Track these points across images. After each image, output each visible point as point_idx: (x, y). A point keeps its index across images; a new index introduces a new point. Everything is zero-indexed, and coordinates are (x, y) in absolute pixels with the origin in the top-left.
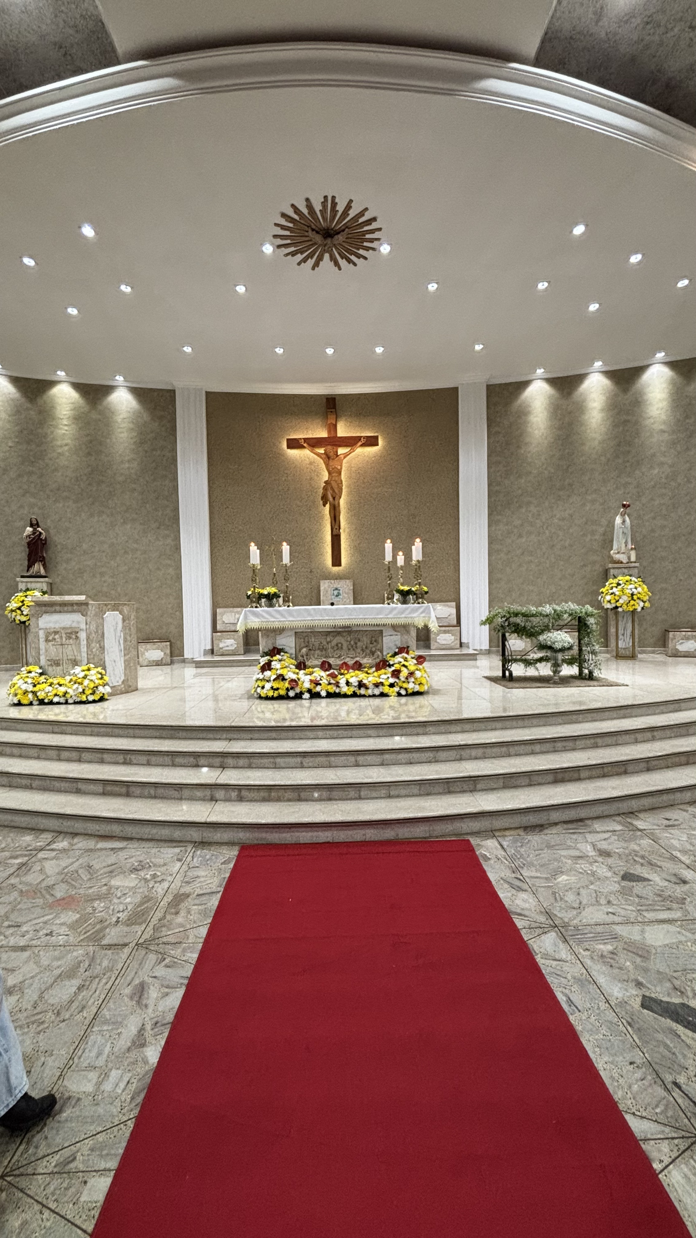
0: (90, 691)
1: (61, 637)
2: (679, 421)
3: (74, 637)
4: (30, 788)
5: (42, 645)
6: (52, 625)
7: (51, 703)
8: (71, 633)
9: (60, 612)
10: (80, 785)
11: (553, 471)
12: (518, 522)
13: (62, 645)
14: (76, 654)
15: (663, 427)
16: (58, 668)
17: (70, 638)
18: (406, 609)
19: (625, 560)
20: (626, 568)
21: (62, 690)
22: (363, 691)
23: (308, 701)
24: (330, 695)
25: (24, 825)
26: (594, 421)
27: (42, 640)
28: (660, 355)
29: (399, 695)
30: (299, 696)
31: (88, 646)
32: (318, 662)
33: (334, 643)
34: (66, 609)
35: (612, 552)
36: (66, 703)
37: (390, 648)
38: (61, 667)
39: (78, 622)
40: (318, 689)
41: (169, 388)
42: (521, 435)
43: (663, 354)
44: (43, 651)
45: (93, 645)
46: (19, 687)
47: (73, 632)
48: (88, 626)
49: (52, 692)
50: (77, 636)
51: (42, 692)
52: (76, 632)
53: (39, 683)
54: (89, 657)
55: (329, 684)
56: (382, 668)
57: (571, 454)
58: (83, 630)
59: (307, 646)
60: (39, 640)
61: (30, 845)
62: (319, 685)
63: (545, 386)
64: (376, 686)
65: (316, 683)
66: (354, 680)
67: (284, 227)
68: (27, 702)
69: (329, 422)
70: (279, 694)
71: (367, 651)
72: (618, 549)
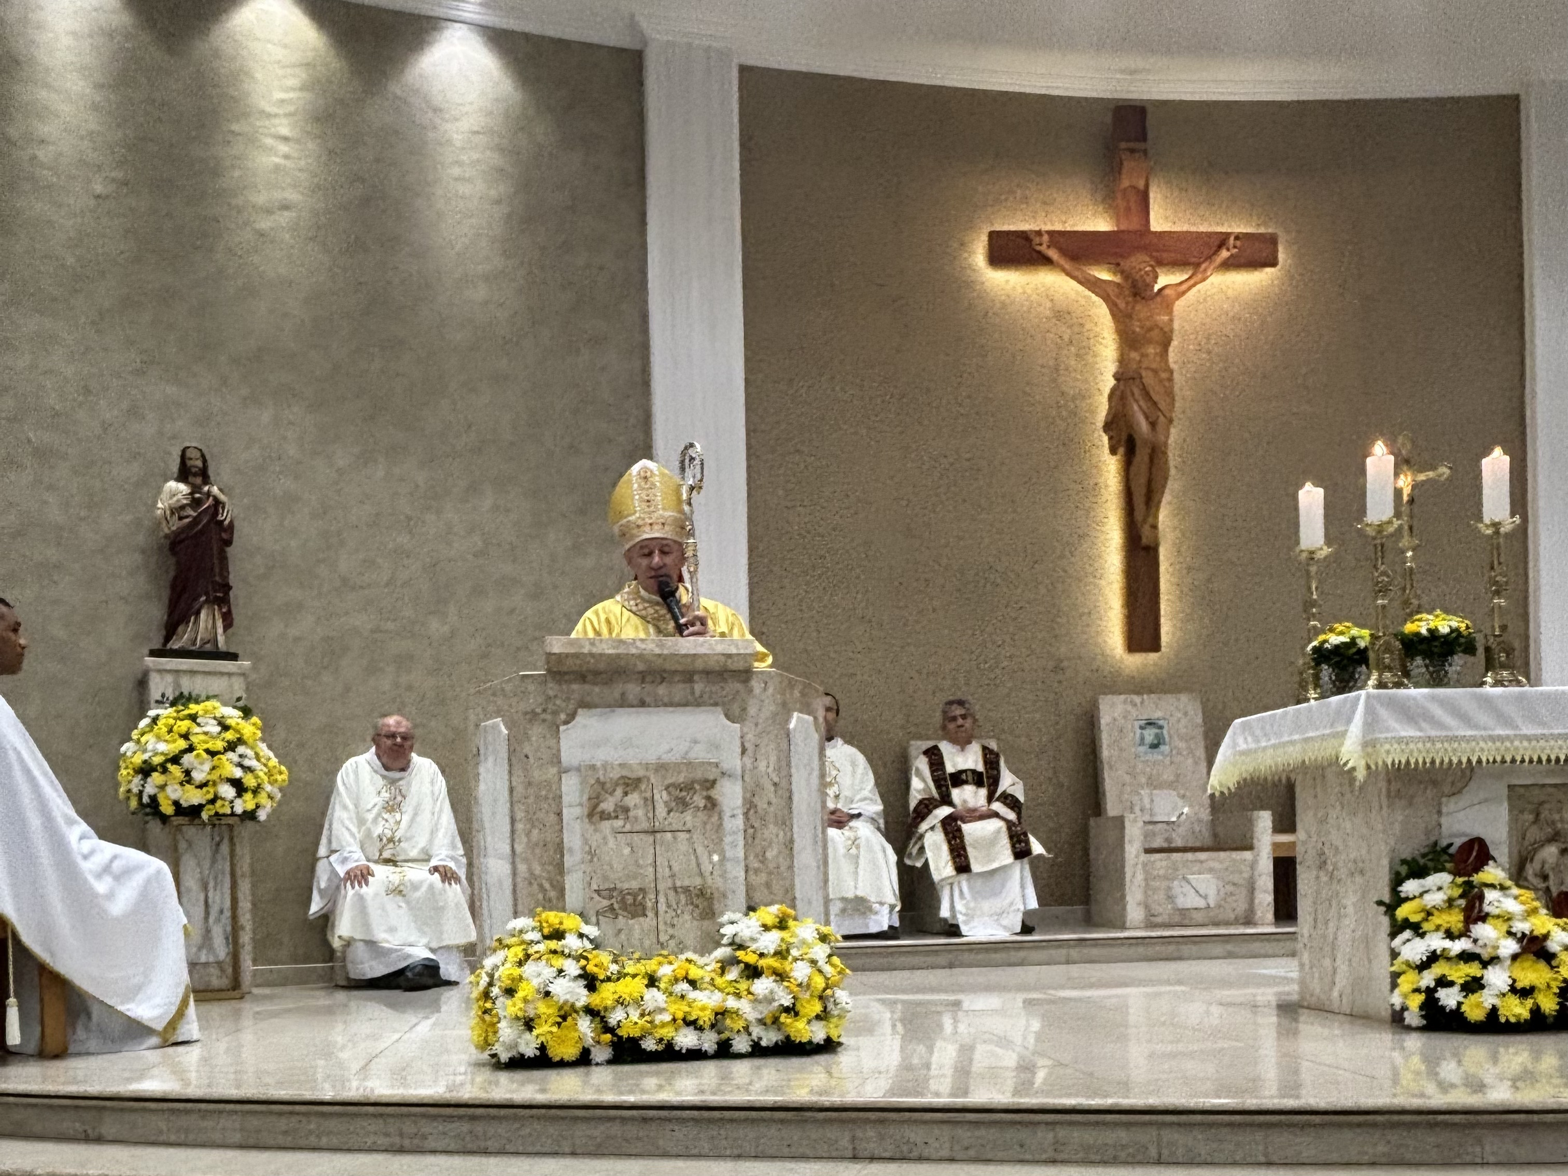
0: (817, 1008)
1: (650, 802)
3: (699, 800)
5: (574, 834)
6: (614, 755)
7: (669, 1054)
8: (690, 786)
9: (646, 705)
13: (653, 832)
14: (706, 866)
16: (637, 925)
17: (683, 804)
27: (572, 815)
31: (751, 834)
34: (666, 692)
38: (648, 921)
39: (715, 746)
44: (578, 856)
45: (767, 834)
46: (538, 992)
47: (693, 782)
48: (748, 761)
49: (661, 1010)
50: (709, 798)
51: (631, 1010)
52: (707, 781)
53: (609, 979)
54: (754, 879)
58: (732, 776)
60: (560, 814)
68: (570, 1051)
69: (1125, 183)
70: (1538, 1011)
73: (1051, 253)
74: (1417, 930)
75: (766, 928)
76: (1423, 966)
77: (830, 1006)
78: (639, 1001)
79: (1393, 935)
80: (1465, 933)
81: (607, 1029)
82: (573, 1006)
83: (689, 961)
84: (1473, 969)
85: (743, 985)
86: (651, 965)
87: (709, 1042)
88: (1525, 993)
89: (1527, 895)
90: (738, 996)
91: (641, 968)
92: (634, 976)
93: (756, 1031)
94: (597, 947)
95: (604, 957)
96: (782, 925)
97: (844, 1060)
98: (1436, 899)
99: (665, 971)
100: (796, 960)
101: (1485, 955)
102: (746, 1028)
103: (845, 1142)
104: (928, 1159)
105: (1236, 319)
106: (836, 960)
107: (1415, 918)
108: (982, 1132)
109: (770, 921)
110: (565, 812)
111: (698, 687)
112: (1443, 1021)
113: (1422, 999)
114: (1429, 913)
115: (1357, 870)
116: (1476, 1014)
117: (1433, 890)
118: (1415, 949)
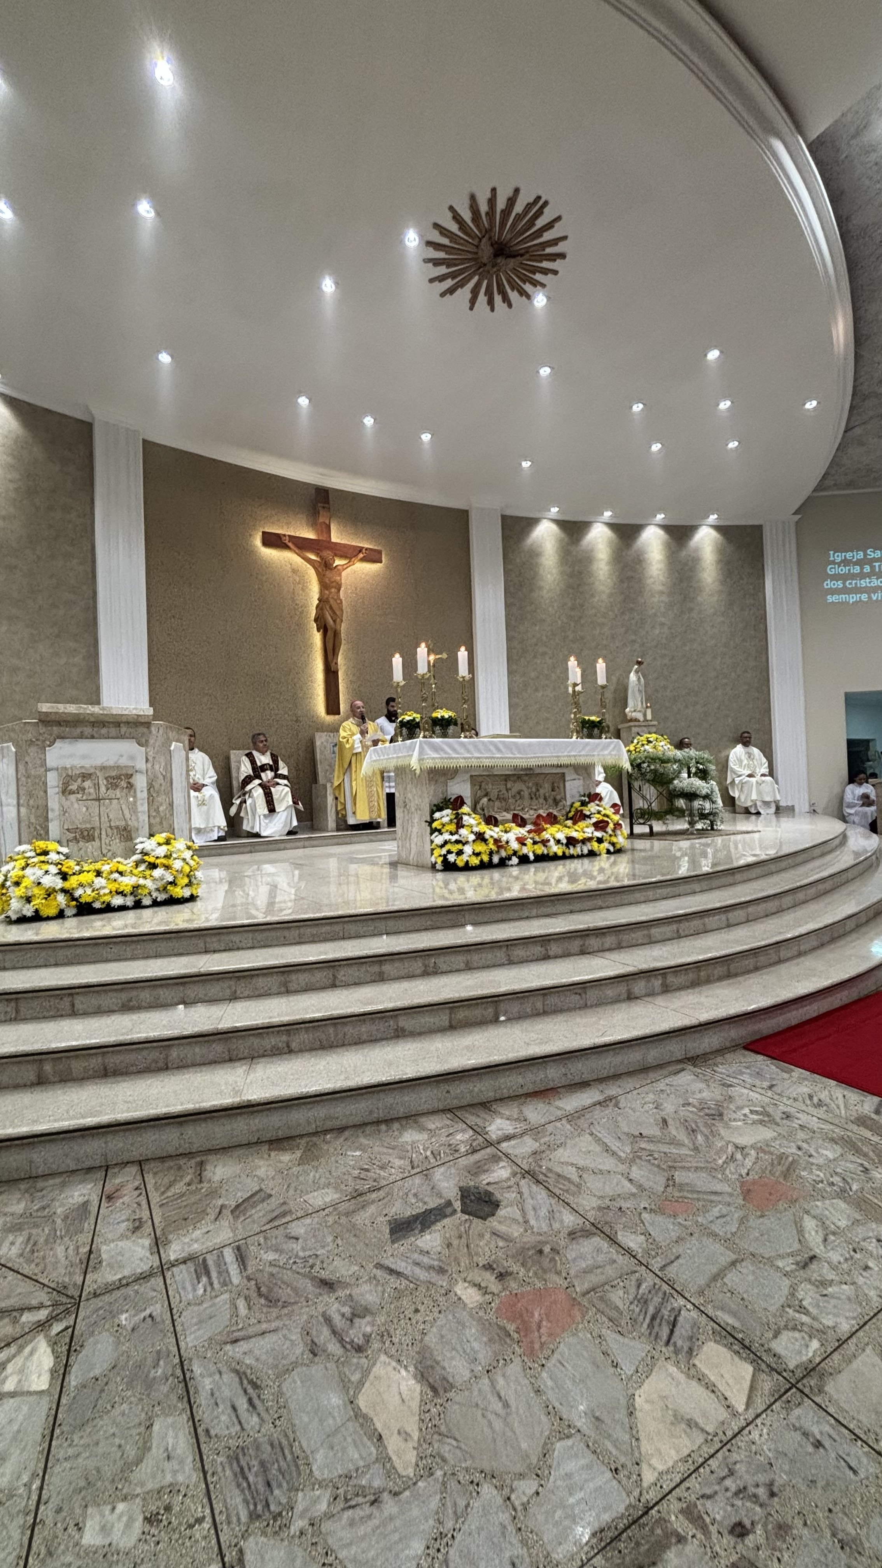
0: (186, 881)
1: (97, 786)
2: (675, 584)
3: (123, 784)
4: (288, 1051)
5: (54, 801)
6: (77, 762)
7: (108, 909)
8: (119, 777)
9: (93, 737)
10: (404, 1022)
11: (565, 620)
12: (533, 674)
13: (99, 800)
14: (128, 816)
15: (661, 588)
16: (89, 845)
17: (115, 786)
18: (598, 744)
19: (642, 719)
20: (647, 726)
21: (127, 882)
22: (572, 851)
23: (515, 868)
24: (541, 858)
25: (357, 1120)
26: (601, 572)
27: (53, 792)
28: (660, 517)
29: (608, 852)
30: (503, 863)
31: (151, 800)
32: (509, 816)
33: (514, 790)
34: (104, 731)
35: (627, 710)
36: (138, 905)
37: (573, 796)
38: (96, 843)
39: (132, 758)
40: (525, 850)
41: (79, 415)
42: (533, 578)
44: (57, 813)
45: (159, 799)
46: (34, 883)
47: (121, 775)
48: (149, 765)
49: (104, 888)
50: (129, 783)
51: (87, 889)
52: (127, 775)
53: (74, 874)
54: (152, 821)
55: (535, 843)
56: (580, 820)
57: (582, 606)
58: (141, 772)
59: (486, 795)
60: (46, 792)
61: (450, 1145)
62: (525, 845)
63: (554, 527)
64: (584, 841)
65: (521, 841)
66: (561, 836)
67: (456, 217)
68: (53, 912)
69: (321, 520)
70: (482, 861)
71: (550, 801)
72: (635, 707)
73: (290, 544)
74: (440, 832)
75: (159, 844)
76: (442, 846)
77: (193, 881)
78: (91, 884)
79: (431, 834)
80: (456, 833)
81: (73, 899)
82: (54, 889)
83: (118, 862)
84: (460, 846)
85: (148, 872)
86: (98, 866)
87: (130, 901)
88: (477, 854)
89: (478, 817)
90: (145, 878)
91: (92, 867)
92: (88, 872)
93: (154, 895)
94: (67, 858)
95: (71, 863)
96: (168, 843)
97: (198, 905)
98: (446, 820)
99: (106, 868)
100: (175, 859)
101: (464, 841)
102: (150, 893)
103: (202, 945)
104: (243, 949)
105: (367, 582)
106: (195, 857)
107: (439, 827)
108: (267, 934)
109: (162, 841)
110: (49, 791)
111: (124, 729)
112: (449, 867)
113: (441, 859)
114: (444, 825)
115: (418, 808)
116: (460, 863)
117: (445, 816)
118: (439, 840)
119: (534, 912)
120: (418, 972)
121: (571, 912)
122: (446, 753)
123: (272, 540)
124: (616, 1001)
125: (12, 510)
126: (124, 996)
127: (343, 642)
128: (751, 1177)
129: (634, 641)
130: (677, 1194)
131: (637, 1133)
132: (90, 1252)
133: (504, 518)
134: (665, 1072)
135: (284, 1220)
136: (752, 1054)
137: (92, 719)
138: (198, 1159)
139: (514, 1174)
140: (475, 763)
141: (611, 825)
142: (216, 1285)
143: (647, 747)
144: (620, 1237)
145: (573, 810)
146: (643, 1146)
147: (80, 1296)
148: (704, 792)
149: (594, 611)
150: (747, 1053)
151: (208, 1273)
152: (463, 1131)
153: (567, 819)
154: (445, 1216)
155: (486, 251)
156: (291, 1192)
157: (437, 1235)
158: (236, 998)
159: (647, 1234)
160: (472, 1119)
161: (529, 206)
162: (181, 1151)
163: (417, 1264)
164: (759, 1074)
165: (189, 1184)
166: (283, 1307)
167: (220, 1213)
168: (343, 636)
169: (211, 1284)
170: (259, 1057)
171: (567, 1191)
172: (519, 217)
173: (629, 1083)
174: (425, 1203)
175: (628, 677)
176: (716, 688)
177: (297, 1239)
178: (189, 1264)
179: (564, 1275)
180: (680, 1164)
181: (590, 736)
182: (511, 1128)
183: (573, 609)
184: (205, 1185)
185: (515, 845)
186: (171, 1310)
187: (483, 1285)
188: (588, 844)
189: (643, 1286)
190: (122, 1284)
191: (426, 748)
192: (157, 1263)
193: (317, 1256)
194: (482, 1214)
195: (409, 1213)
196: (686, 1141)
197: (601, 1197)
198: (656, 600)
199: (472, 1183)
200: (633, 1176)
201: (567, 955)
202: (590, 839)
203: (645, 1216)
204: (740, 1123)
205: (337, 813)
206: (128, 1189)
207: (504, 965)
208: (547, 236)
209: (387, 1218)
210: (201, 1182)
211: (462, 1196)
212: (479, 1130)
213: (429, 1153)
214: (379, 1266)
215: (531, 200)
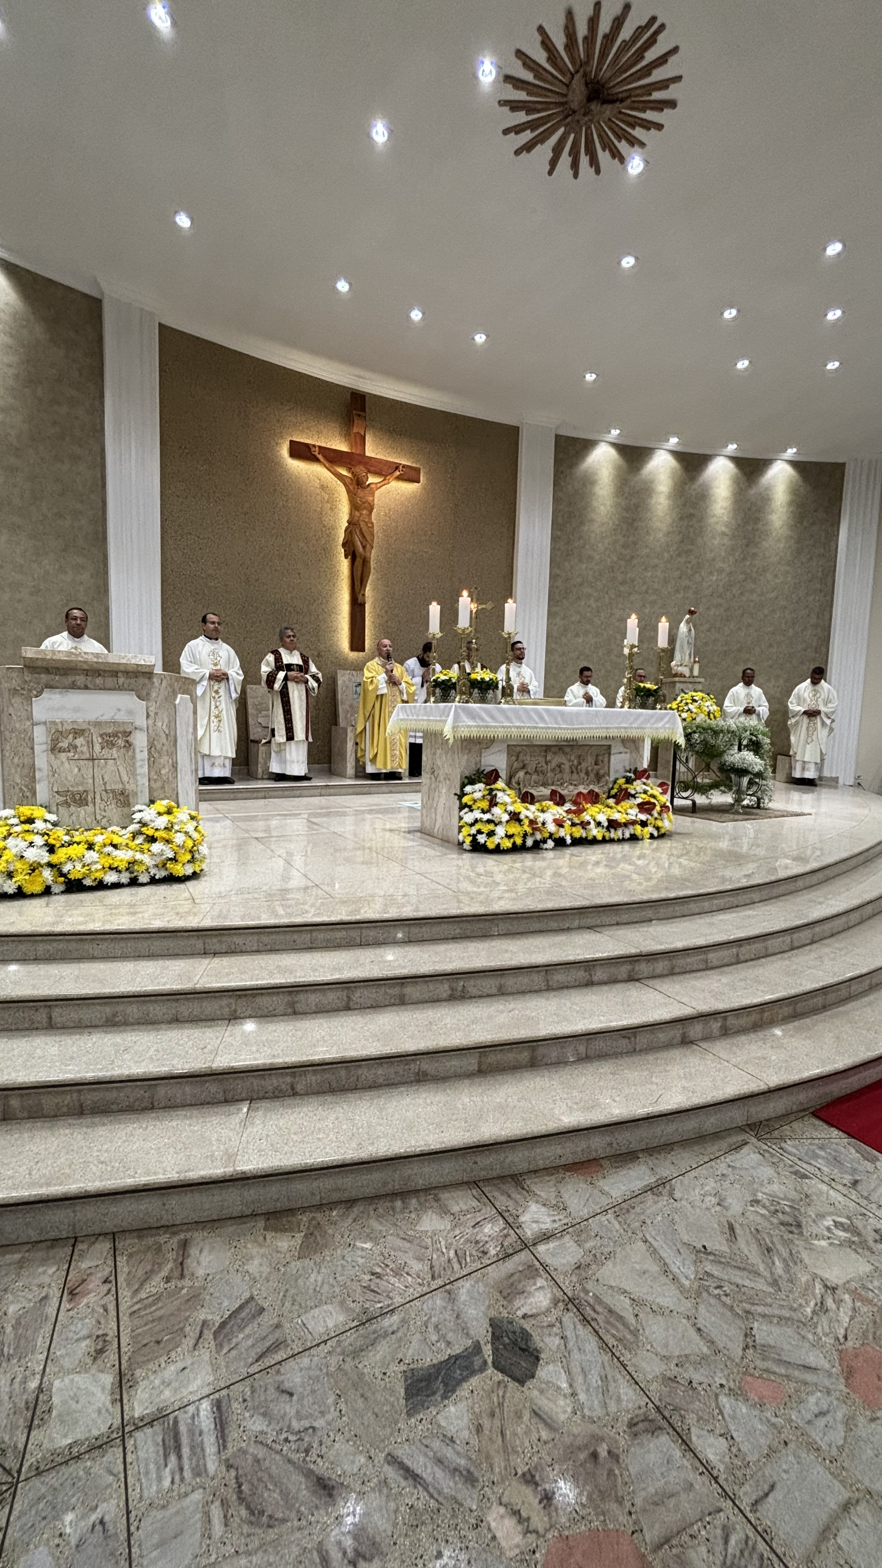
0: (189, 857)
1: (90, 744)
2: (739, 526)
3: (121, 742)
4: (292, 1094)
5: (42, 760)
6: (68, 716)
7: (101, 886)
8: (115, 735)
9: (86, 688)
11: (615, 559)
12: (575, 618)
13: (93, 760)
14: (125, 778)
15: (724, 529)
16: (82, 811)
17: (111, 745)
18: (652, 716)
19: (688, 675)
20: (692, 682)
21: (122, 857)
22: (613, 834)
23: (550, 853)
24: (578, 842)
26: (660, 507)
27: (41, 749)
28: (732, 447)
29: (652, 837)
30: (537, 846)
31: (152, 761)
32: (547, 792)
33: (554, 764)
34: (99, 681)
35: (673, 663)
36: (134, 882)
37: (617, 771)
38: (90, 808)
39: (130, 712)
40: (562, 833)
41: (86, 289)
42: (585, 509)
43: (735, 446)
44: (45, 773)
45: (162, 760)
46: (16, 856)
47: (117, 732)
48: (150, 722)
49: (96, 863)
50: (127, 742)
51: (76, 864)
52: (125, 732)
53: (63, 846)
54: (153, 785)
55: (573, 825)
56: (623, 800)
57: (635, 543)
58: (141, 729)
59: (524, 767)
60: (32, 748)
61: (477, 1242)
62: (562, 826)
63: (612, 452)
64: (626, 825)
65: (559, 824)
66: (602, 818)
67: (547, 44)
68: (38, 888)
69: (355, 430)
70: (514, 843)
71: (592, 775)
72: (681, 662)
73: (320, 457)
74: (470, 808)
75: (160, 814)
76: (472, 825)
77: (196, 856)
78: (81, 859)
79: (460, 809)
80: (489, 811)
81: (62, 875)
82: (39, 864)
83: (114, 833)
84: (491, 827)
85: (146, 846)
86: (89, 836)
87: (125, 878)
88: (509, 837)
89: (512, 792)
90: (142, 852)
91: (84, 838)
92: (78, 843)
93: (153, 871)
94: (56, 827)
95: (60, 832)
97: (201, 884)
98: (478, 795)
99: (99, 839)
100: (177, 831)
102: (147, 870)
103: (200, 947)
104: (245, 953)
105: (402, 504)
106: (200, 828)
107: (469, 803)
109: (163, 809)
110: (36, 747)
111: (121, 680)
112: (477, 848)
113: (470, 838)
114: (475, 801)
115: (447, 778)
116: (491, 846)
117: (477, 790)
118: (469, 817)
119: (576, 923)
120: (445, 995)
121: (618, 924)
122: (483, 720)
123: (300, 451)
124: (668, 1046)
125: (10, 400)
126: (108, 1010)
127: (372, 571)
128: (850, 1344)
129: (687, 588)
130: (758, 1363)
131: (699, 1246)
132: (40, 1389)
133: (558, 438)
134: (724, 1144)
135: (278, 1357)
136: (826, 1126)
137: (85, 667)
138: (182, 1236)
139: (555, 1302)
140: (515, 732)
141: (658, 808)
142: (187, 1474)
143: (691, 706)
144: (694, 1439)
145: (616, 786)
146: (709, 1268)
147: (19, 1472)
148: (756, 770)
149: (646, 551)
150: (817, 1122)
151: (178, 1448)
152: (492, 1220)
153: (609, 797)
154: (473, 1373)
155: (578, 94)
156: (287, 1304)
157: (462, 1406)
158: (235, 1018)
159: (727, 1436)
160: (502, 1201)
161: (641, 30)
162: (163, 1223)
163: (439, 1461)
164: (836, 1161)
165: (168, 1280)
166: (270, 1526)
167: (200, 1337)
168: (373, 564)
169: (181, 1469)
170: (259, 1099)
171: (620, 1340)
172: (626, 45)
173: (684, 1159)
174: (449, 1343)
175: (678, 628)
176: (771, 646)
177: (291, 1395)
178: (157, 1427)
179: (628, 1505)
180: (760, 1309)
181: (643, 706)
182: (549, 1220)
183: (625, 546)
184: (187, 1282)
185: (551, 827)
186: (128, 1512)
187: (524, 1514)
188: (631, 827)
189: (733, 1541)
190: (71, 1455)
191: (463, 716)
192: (117, 1422)
193: (314, 1428)
194: (518, 1373)
195: (429, 1359)
196: (762, 1268)
197: (666, 1358)
198: (716, 542)
199: (505, 1314)
200: (701, 1323)
201: (613, 981)
202: (634, 823)
203: (724, 1400)
204: (824, 1243)
205: (357, 760)
206: (94, 1282)
207: (541, 991)
208: (658, 75)
209: (403, 1368)
210: (182, 1276)
211: (493, 1334)
212: (511, 1220)
213: (452, 1254)
214: (393, 1460)
215: (643, 23)
